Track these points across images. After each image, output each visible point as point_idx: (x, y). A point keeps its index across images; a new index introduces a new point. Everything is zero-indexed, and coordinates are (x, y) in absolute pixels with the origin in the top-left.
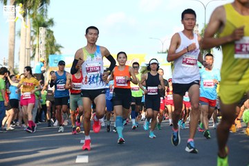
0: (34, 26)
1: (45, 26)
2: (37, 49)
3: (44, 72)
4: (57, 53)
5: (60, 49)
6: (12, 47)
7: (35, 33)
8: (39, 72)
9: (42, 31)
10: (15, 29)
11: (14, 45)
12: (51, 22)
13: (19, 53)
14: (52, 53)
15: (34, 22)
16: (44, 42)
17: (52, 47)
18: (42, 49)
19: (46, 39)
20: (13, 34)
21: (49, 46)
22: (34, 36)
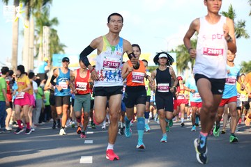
0: (37, 25)
1: (48, 25)
2: (40, 48)
3: (48, 71)
4: (61, 52)
5: (64, 48)
6: (15, 46)
7: (39, 33)
8: (42, 72)
9: (46, 30)
10: (18, 28)
11: (17, 44)
12: (55, 21)
13: (22, 53)
14: (56, 52)
15: (38, 21)
16: (48, 41)
17: (56, 46)
18: (46, 48)
19: (49, 38)
20: (16, 34)
21: (52, 46)
22: (38, 36)
